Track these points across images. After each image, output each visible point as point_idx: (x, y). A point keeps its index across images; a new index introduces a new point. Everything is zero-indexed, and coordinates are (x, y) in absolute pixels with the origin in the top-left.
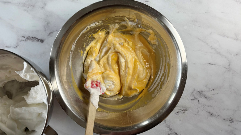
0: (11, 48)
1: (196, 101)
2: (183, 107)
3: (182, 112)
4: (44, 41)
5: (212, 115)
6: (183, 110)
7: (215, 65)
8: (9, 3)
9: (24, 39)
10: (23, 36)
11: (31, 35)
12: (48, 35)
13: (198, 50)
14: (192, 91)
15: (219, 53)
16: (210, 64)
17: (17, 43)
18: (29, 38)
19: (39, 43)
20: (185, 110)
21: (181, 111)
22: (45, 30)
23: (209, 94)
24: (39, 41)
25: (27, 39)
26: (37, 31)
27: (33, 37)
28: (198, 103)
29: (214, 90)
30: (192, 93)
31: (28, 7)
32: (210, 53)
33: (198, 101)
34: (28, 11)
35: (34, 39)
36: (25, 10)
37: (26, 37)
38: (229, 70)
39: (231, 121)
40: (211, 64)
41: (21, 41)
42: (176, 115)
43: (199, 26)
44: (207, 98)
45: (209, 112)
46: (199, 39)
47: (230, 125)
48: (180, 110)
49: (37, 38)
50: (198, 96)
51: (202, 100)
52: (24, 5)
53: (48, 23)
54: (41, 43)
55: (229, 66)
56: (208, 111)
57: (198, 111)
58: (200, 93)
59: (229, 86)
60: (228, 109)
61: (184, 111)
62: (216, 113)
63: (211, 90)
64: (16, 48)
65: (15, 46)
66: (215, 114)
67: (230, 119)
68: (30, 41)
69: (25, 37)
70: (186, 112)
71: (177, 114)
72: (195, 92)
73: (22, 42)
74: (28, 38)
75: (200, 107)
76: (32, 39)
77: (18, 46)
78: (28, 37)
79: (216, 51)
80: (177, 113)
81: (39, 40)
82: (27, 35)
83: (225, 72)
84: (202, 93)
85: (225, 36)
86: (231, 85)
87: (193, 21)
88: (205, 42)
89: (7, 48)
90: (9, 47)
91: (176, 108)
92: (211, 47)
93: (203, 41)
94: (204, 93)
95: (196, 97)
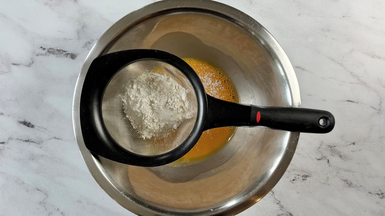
0: (21, 65)
1: (324, 162)
2: (302, 171)
3: (301, 178)
4: (76, 56)
5: (350, 185)
6: (303, 176)
7: (357, 103)
9: (44, 52)
10: (41, 47)
11: (55, 46)
12: (84, 47)
13: (330, 78)
14: (319, 146)
15: (364, 84)
16: (348, 101)
17: (32, 59)
18: (51, 51)
19: (69, 59)
20: (306, 176)
21: (299, 177)
22: (79, 39)
23: (345, 151)
24: (69, 55)
25: (48, 51)
26: (65, 39)
27: (59, 49)
28: (327, 165)
29: (354, 144)
30: (319, 148)
32: (350, 83)
33: (328, 162)
34: (50, 6)
35: (60, 52)
36: (46, 4)
37: (46, 48)
38: (379, 111)
39: (380, 196)
40: (351, 101)
41: (38, 55)
42: (291, 184)
43: (333, 39)
44: (343, 157)
45: (346, 181)
46: (332, 59)
47: (379, 203)
48: (297, 177)
49: (65, 51)
50: (327, 154)
51: (335, 160)
53: (83, 27)
54: (71, 59)
55: (380, 105)
56: (344, 179)
57: (328, 178)
59: (380, 138)
60: (377, 176)
61: (305, 177)
62: (357, 181)
63: (349, 144)
65: (28, 64)
66: (354, 183)
67: (380, 193)
68: (53, 55)
69: (44, 49)
70: (308, 179)
71: (292, 183)
72: (324, 146)
73: (40, 58)
74: (50, 50)
75: (331, 172)
76: (56, 52)
77: (33, 62)
78: (50, 49)
79: (359, 80)
80: (294, 180)
81: (69, 54)
82: (49, 45)
83: (373, 115)
84: (335, 148)
85: (375, 55)
86: (382, 137)
87: (322, 30)
88: (342, 65)
89: (14, 66)
90: (18, 65)
91: (292, 172)
92: (351, 73)
93: (339, 63)
94: (338, 148)
95: (324, 155)
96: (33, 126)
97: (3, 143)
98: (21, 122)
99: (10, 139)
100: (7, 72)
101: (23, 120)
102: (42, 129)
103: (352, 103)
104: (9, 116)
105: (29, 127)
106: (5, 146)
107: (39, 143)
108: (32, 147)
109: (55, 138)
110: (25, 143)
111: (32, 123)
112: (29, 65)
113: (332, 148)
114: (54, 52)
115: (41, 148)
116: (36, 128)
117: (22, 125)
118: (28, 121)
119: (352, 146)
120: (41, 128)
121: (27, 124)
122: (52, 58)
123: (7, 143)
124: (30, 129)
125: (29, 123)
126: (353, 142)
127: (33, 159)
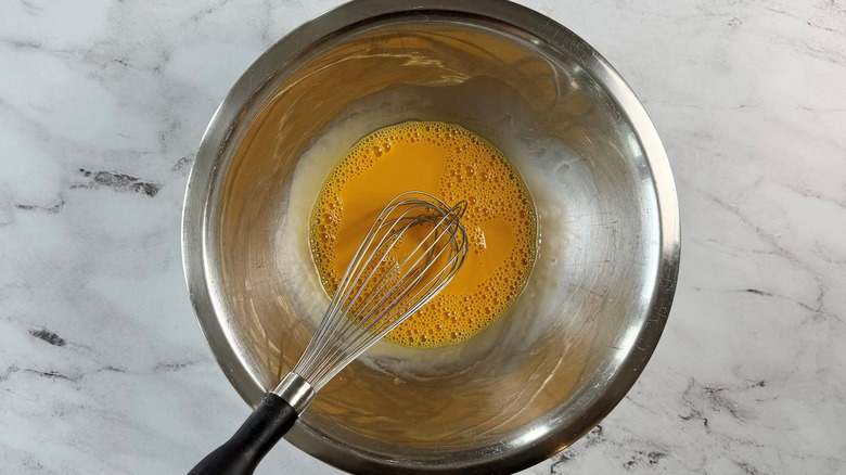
0: (37, 209)
1: (698, 424)
2: (650, 443)
3: (647, 460)
4: (157, 190)
5: (753, 473)
6: (650, 455)
7: (770, 295)
8: (35, 46)
9: (87, 180)
10: (82, 170)
11: (111, 167)
12: (174, 170)
13: (710, 240)
14: (686, 388)
15: (785, 253)
16: (751, 291)
17: (60, 195)
18: (103, 179)
19: (141, 195)
20: (658, 455)
21: (642, 456)
22: (164, 151)
23: (741, 399)
24: (141, 188)
25: (97, 179)
26: (134, 152)
27: (119, 173)
28: (704, 431)
29: (762, 384)
30: (686, 393)
31: (104, 66)
32: (754, 251)
33: (706, 423)
34: (102, 80)
35: (122, 180)
36: (92, 76)
37: (92, 172)
38: (818, 313)
40: (756, 292)
41: (74, 187)
42: (625, 471)
43: (719, 155)
44: (738, 414)
45: (744, 466)
46: (716, 200)
48: (638, 455)
49: (133, 179)
50: (705, 407)
51: (720, 420)
52: (89, 56)
53: (174, 126)
54: (146, 196)
55: (819, 299)
56: (740, 461)
57: (705, 460)
58: (714, 393)
59: (818, 372)
60: (811, 456)
61: (656, 456)
62: (768, 466)
63: (750, 384)
64: (56, 212)
65: (53, 206)
66: (762, 469)
68: (106, 187)
69: (88, 174)
70: (662, 461)
71: (628, 469)
72: (696, 390)
73: (79, 192)
74: (101, 176)
75: (710, 446)
76: (114, 180)
77: (63, 203)
78: (101, 173)
79: (775, 244)
80: (630, 463)
81: (141, 184)
82: (98, 165)
83: (804, 322)
84: (721, 394)
85: (809, 191)
86: (822, 370)
87: (695, 135)
88: (736, 212)
89: (21, 211)
90: (31, 208)
91: (627, 447)
92: (758, 230)
93: (731, 208)
94: (726, 394)
95: (698, 408)
96: (61, 343)
98: (36, 334)
99: (13, 369)
101: (40, 330)
102: (81, 349)
103: (758, 295)
104: (10, 319)
105: (53, 343)
106: (2, 384)
107: (74, 378)
108: (58, 389)
109: (111, 368)
110: (45, 378)
111: (60, 337)
112: (56, 209)
114: (110, 179)
115: (79, 389)
116: (69, 346)
117: (38, 340)
118: (52, 330)
119: (758, 388)
120: (80, 346)
121: (49, 337)
122: (105, 192)
123: (6, 378)
124: (56, 348)
125: (55, 336)
126: (761, 380)
127: (62, 414)
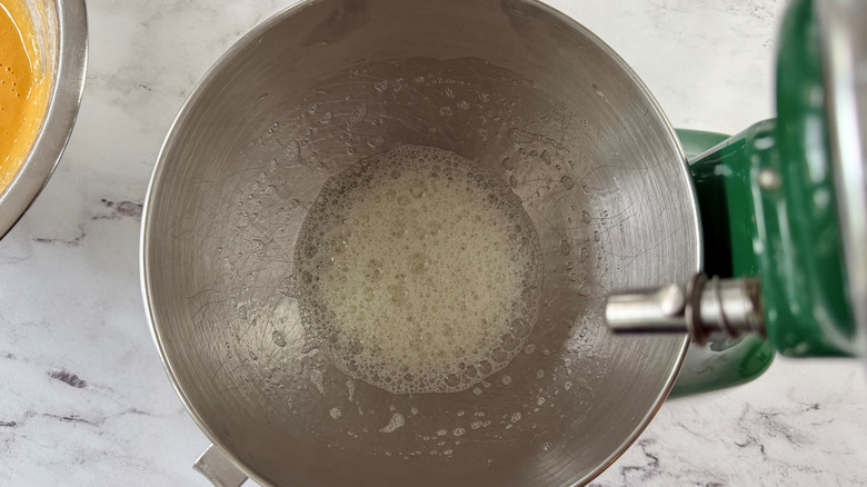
0: (57, 243)
1: (754, 451)
2: (707, 473)
9: (109, 211)
10: (104, 200)
11: (134, 196)
14: (741, 414)
17: (80, 227)
18: (125, 209)
23: (798, 424)
25: (119, 209)
28: (761, 458)
29: (816, 407)
30: (741, 419)
31: (128, 92)
33: (762, 450)
34: (125, 106)
36: (115, 102)
37: (114, 201)
41: (95, 218)
44: (794, 440)
50: (760, 433)
51: (777, 446)
52: (113, 82)
63: (805, 407)
64: (76, 245)
65: (73, 238)
68: (129, 218)
69: (110, 204)
72: (751, 416)
73: (101, 224)
74: (124, 206)
75: (768, 473)
76: (138, 210)
77: (84, 235)
78: (124, 203)
82: (120, 194)
84: (776, 419)
89: (41, 244)
90: (50, 241)
91: (685, 478)
94: (781, 419)
95: (754, 435)
96: (82, 384)
97: (12, 424)
98: (55, 376)
99: (30, 414)
100: (22, 259)
101: (59, 371)
102: (103, 391)
104: (26, 360)
105: (73, 385)
106: (17, 431)
107: (96, 422)
108: (79, 433)
109: (134, 411)
110: (64, 423)
111: (81, 378)
112: (76, 242)
113: (769, 419)
114: (133, 210)
115: (101, 434)
116: (90, 387)
117: (57, 382)
118: (71, 371)
119: (813, 412)
120: (102, 388)
121: (68, 379)
122: (128, 222)
123: (22, 424)
124: (76, 390)
125: (75, 377)
126: (814, 403)
127: (83, 462)
